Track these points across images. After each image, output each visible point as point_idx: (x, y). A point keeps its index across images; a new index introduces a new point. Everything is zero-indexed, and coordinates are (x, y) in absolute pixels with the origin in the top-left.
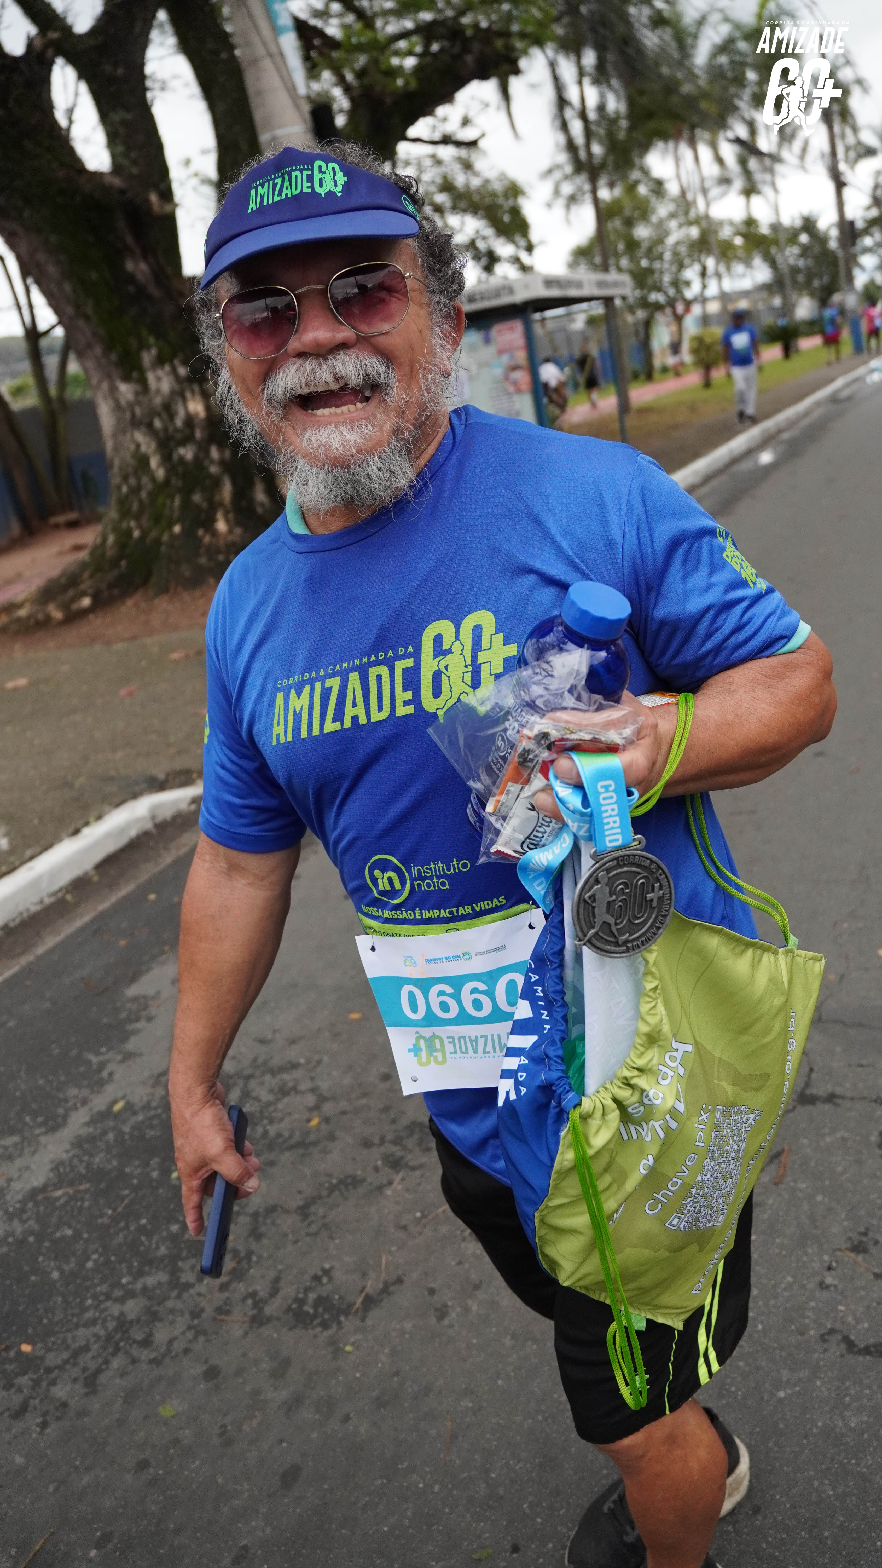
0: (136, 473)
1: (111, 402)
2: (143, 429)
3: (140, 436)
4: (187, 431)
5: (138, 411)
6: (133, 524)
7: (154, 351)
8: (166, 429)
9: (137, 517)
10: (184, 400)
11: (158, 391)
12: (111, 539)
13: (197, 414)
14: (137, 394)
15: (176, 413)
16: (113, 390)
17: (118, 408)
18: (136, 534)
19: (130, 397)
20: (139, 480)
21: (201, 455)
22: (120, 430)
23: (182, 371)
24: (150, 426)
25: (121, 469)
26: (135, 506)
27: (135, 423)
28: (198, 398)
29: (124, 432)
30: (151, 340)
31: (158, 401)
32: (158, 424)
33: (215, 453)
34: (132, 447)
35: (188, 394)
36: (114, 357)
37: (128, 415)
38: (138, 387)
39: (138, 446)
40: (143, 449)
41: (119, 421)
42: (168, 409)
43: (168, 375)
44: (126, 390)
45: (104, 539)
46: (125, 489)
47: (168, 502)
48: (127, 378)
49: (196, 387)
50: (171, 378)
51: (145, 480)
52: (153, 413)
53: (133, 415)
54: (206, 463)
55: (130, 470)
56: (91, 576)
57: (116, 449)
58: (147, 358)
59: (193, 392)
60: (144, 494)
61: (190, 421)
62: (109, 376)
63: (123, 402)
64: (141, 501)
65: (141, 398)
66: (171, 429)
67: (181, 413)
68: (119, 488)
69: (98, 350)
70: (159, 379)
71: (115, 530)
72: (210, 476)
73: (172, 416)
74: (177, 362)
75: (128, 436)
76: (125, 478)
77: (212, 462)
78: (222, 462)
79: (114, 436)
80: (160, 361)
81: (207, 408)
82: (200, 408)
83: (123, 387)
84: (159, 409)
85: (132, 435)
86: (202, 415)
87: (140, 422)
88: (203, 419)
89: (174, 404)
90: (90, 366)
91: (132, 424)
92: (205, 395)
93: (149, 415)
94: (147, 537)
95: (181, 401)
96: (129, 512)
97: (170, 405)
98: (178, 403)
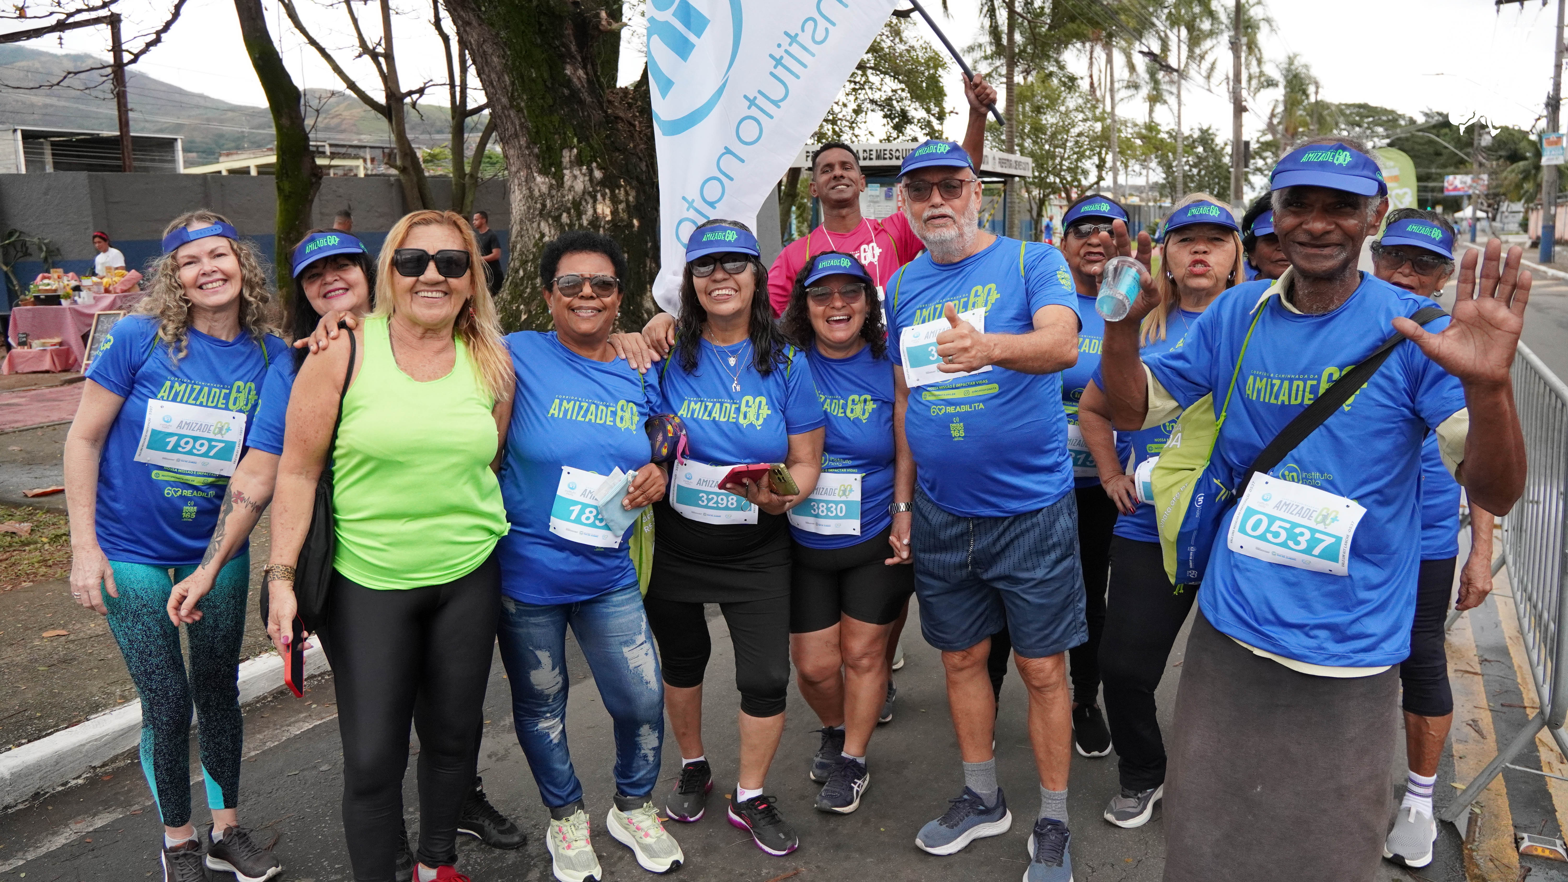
1: (526, 192)
2: (550, 221)
3: (545, 226)
5: (549, 203)
6: (522, 307)
7: (575, 151)
8: (571, 225)
10: (595, 200)
11: (571, 188)
13: (605, 217)
14: (551, 187)
15: (585, 212)
16: (529, 179)
17: (531, 196)
18: (524, 317)
19: (544, 189)
22: (529, 217)
23: (598, 174)
24: (557, 219)
25: (522, 253)
26: (528, 290)
27: (543, 214)
28: (608, 202)
29: (531, 221)
30: (575, 140)
31: (570, 197)
32: (565, 218)
34: (537, 236)
35: (599, 196)
36: (536, 150)
37: (539, 206)
38: (554, 182)
39: (543, 235)
41: (529, 208)
42: (577, 206)
43: (584, 175)
44: (541, 182)
46: (521, 273)
48: (544, 172)
49: (607, 191)
50: (587, 178)
52: (563, 208)
53: (544, 205)
55: (531, 257)
57: (520, 235)
58: (567, 156)
59: (604, 196)
61: (596, 221)
62: (529, 167)
63: (536, 193)
64: (534, 288)
65: (554, 192)
67: (590, 212)
68: (517, 271)
69: (523, 141)
70: (575, 177)
73: (579, 215)
74: (594, 165)
75: (535, 225)
76: (524, 263)
79: (522, 222)
80: (579, 161)
81: (614, 213)
82: (608, 211)
83: (539, 179)
84: (569, 205)
85: (539, 224)
86: (609, 218)
87: (549, 214)
88: (608, 222)
89: (584, 203)
90: (511, 152)
91: (541, 214)
92: (615, 201)
93: (558, 209)
94: (533, 322)
95: (591, 201)
96: (521, 295)
97: (580, 203)
98: (587, 203)
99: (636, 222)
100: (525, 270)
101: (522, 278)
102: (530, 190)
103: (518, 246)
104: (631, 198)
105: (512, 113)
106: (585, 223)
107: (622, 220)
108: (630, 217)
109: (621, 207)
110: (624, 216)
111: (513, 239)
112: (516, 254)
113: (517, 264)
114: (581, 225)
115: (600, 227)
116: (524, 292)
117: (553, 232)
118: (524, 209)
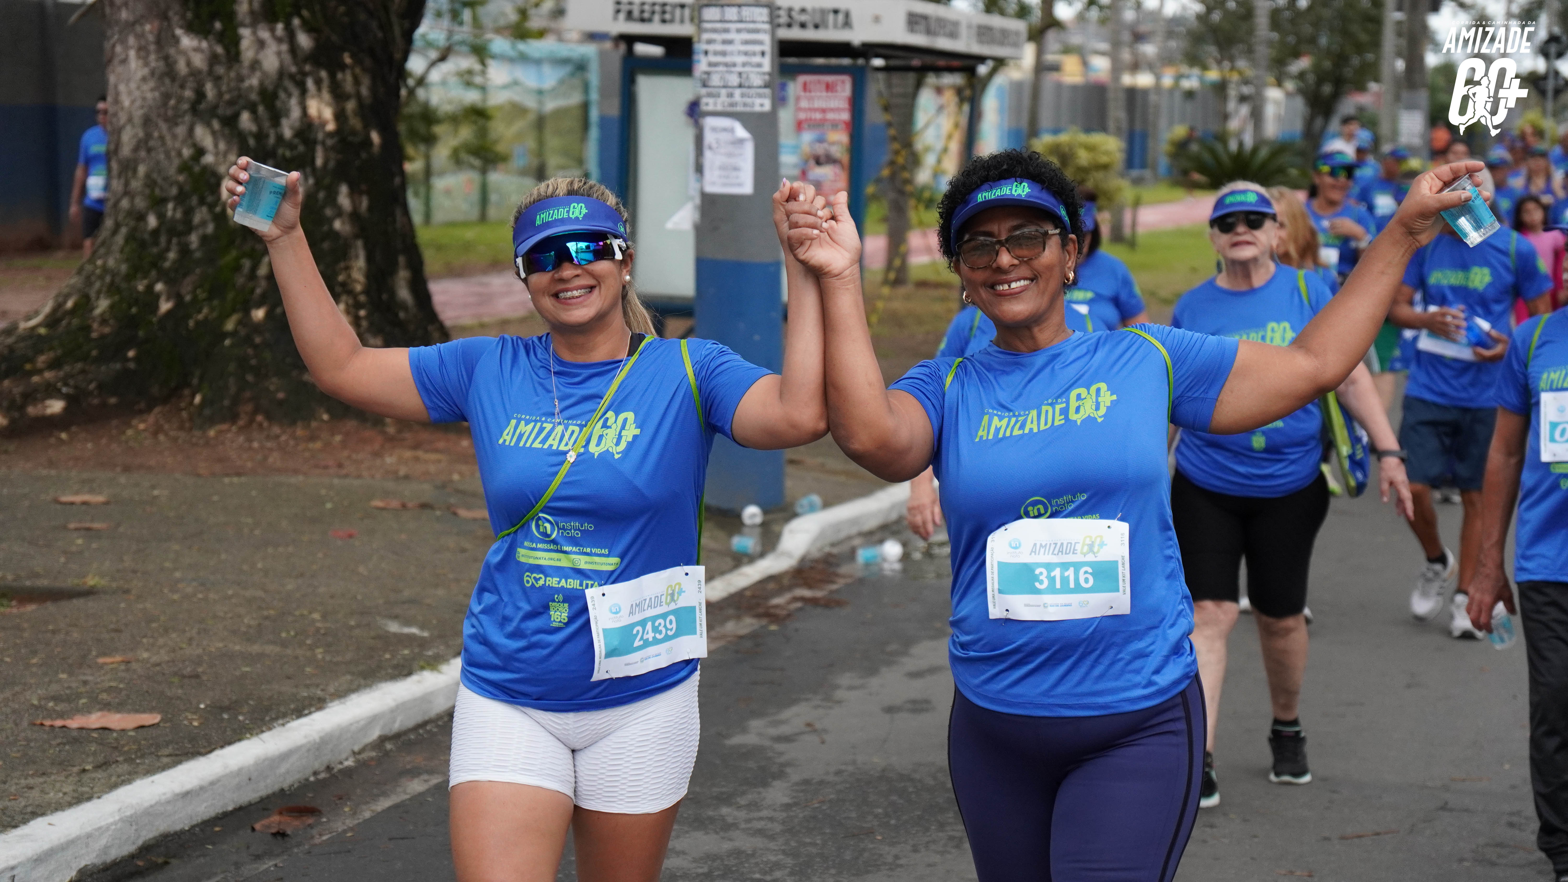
0: (181, 198)
2: (216, 125)
3: (203, 136)
4: (301, 148)
5: (210, 90)
6: (159, 287)
9: (172, 278)
10: (304, 92)
11: (256, 64)
12: (103, 305)
13: (323, 124)
14: (213, 59)
15: (287, 113)
16: (165, 40)
17: (169, 73)
18: (165, 306)
19: (199, 61)
20: (189, 213)
21: (321, 195)
22: (163, 114)
23: (304, 41)
24: (230, 122)
25: (150, 182)
26: (172, 255)
28: (326, 95)
29: (173, 122)
31: (253, 81)
33: (344, 200)
34: (187, 152)
35: (310, 84)
37: (188, 93)
38: (219, 50)
39: (200, 152)
40: (209, 159)
41: (166, 97)
42: (270, 100)
43: (279, 40)
44: (192, 47)
45: (85, 304)
46: (152, 221)
47: (247, 264)
48: (197, 28)
49: (323, 74)
50: (285, 47)
51: (200, 215)
52: (240, 101)
53: (200, 95)
54: (328, 212)
55: (174, 191)
57: (143, 144)
59: (318, 84)
60: (194, 239)
62: (163, 15)
63: (181, 68)
64: (185, 251)
65: (220, 70)
66: (272, 140)
67: (294, 114)
68: (141, 217)
70: (260, 45)
71: (112, 289)
72: (334, 235)
73: (276, 117)
74: (298, 22)
75: (181, 130)
76: (157, 203)
77: (339, 213)
78: (355, 216)
79: (147, 121)
80: (267, 14)
81: (340, 116)
82: (328, 113)
83: (187, 41)
84: (254, 97)
85: (191, 131)
86: (331, 127)
87: (213, 112)
88: (330, 135)
89: (282, 95)
91: (194, 109)
92: (338, 96)
93: (231, 103)
94: (189, 317)
95: (295, 92)
96: (154, 265)
97: (275, 96)
98: (290, 95)
99: (375, 137)
100: (161, 216)
101: (156, 233)
103: (142, 170)
104: (365, 91)
106: (288, 133)
107: (354, 133)
108: (367, 127)
109: (351, 106)
110: (355, 123)
111: (126, 151)
112: (136, 184)
113: (140, 203)
114: (280, 138)
115: (315, 142)
116: (162, 256)
117: (222, 146)
118: (152, 96)
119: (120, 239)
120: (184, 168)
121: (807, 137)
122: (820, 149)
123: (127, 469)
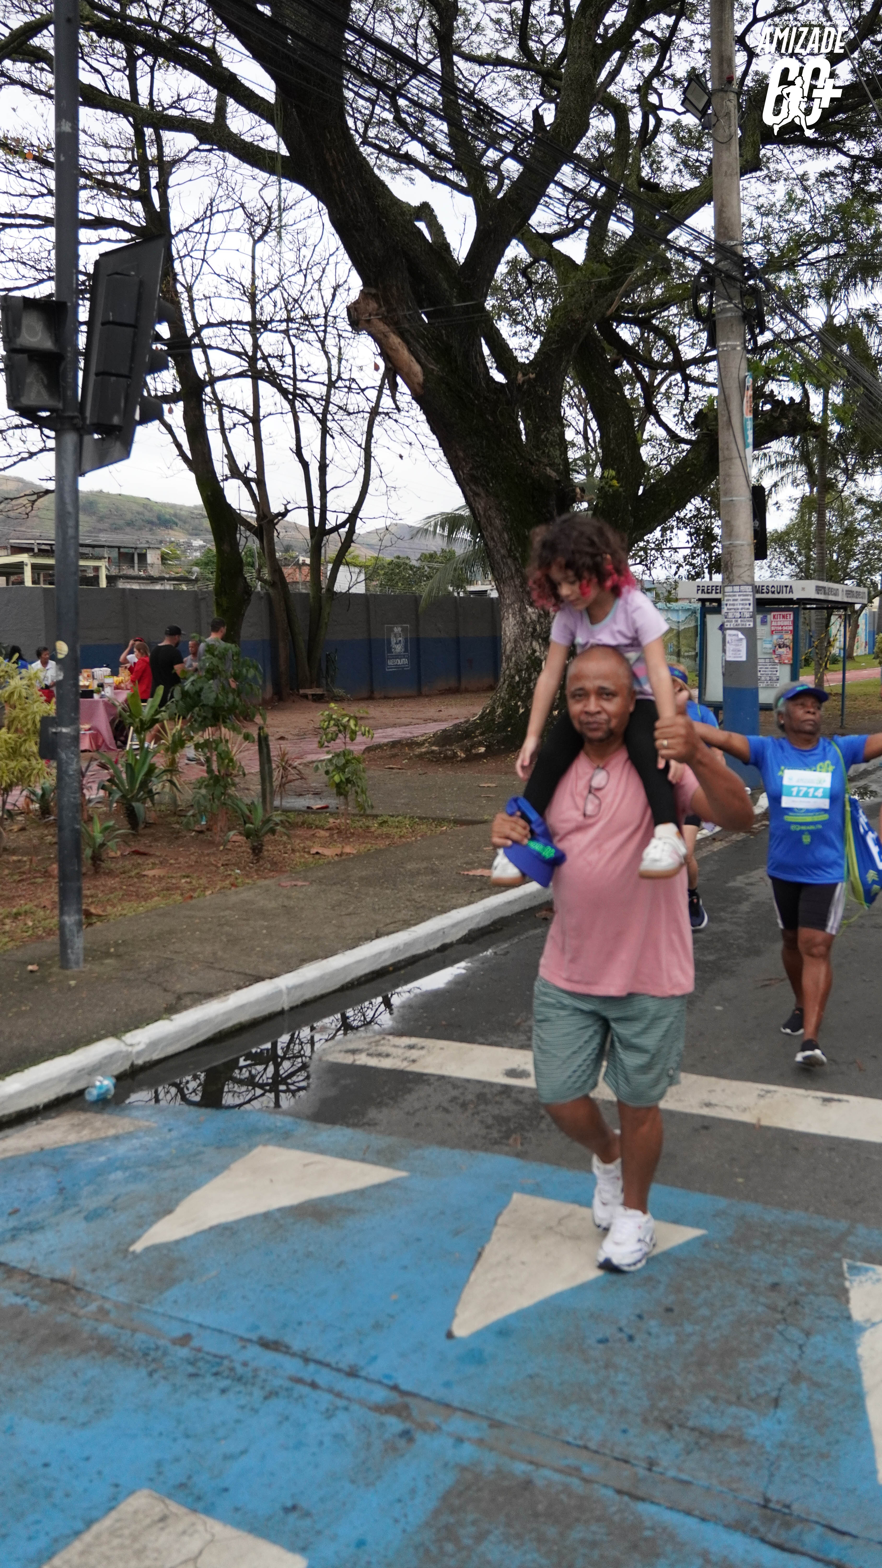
0: (527, 669)
1: (519, 619)
2: (540, 641)
3: (535, 645)
6: (519, 703)
12: (500, 710)
14: (540, 616)
16: (522, 610)
17: (523, 622)
18: (521, 711)
19: (534, 617)
20: (530, 675)
22: (521, 637)
25: (516, 664)
26: (524, 691)
29: (525, 641)
34: (530, 652)
37: (530, 630)
39: (534, 651)
40: (538, 654)
41: (522, 631)
44: (532, 612)
45: (493, 711)
46: (517, 678)
53: (535, 629)
55: (525, 667)
56: (482, 734)
57: (514, 649)
62: (522, 601)
63: (528, 620)
68: (513, 677)
69: (518, 582)
71: (502, 705)
75: (527, 644)
76: (519, 672)
79: (515, 641)
83: (530, 610)
85: (531, 644)
87: (539, 636)
90: (507, 589)
91: (532, 636)
96: (518, 695)
100: (520, 677)
101: (518, 683)
102: (524, 618)
103: (514, 659)
105: (509, 561)
111: (508, 652)
112: (511, 665)
113: (513, 672)
116: (520, 692)
118: (517, 631)
119: (505, 686)
120: (529, 658)
121: (775, 637)
122: (781, 641)
123: (506, 773)
